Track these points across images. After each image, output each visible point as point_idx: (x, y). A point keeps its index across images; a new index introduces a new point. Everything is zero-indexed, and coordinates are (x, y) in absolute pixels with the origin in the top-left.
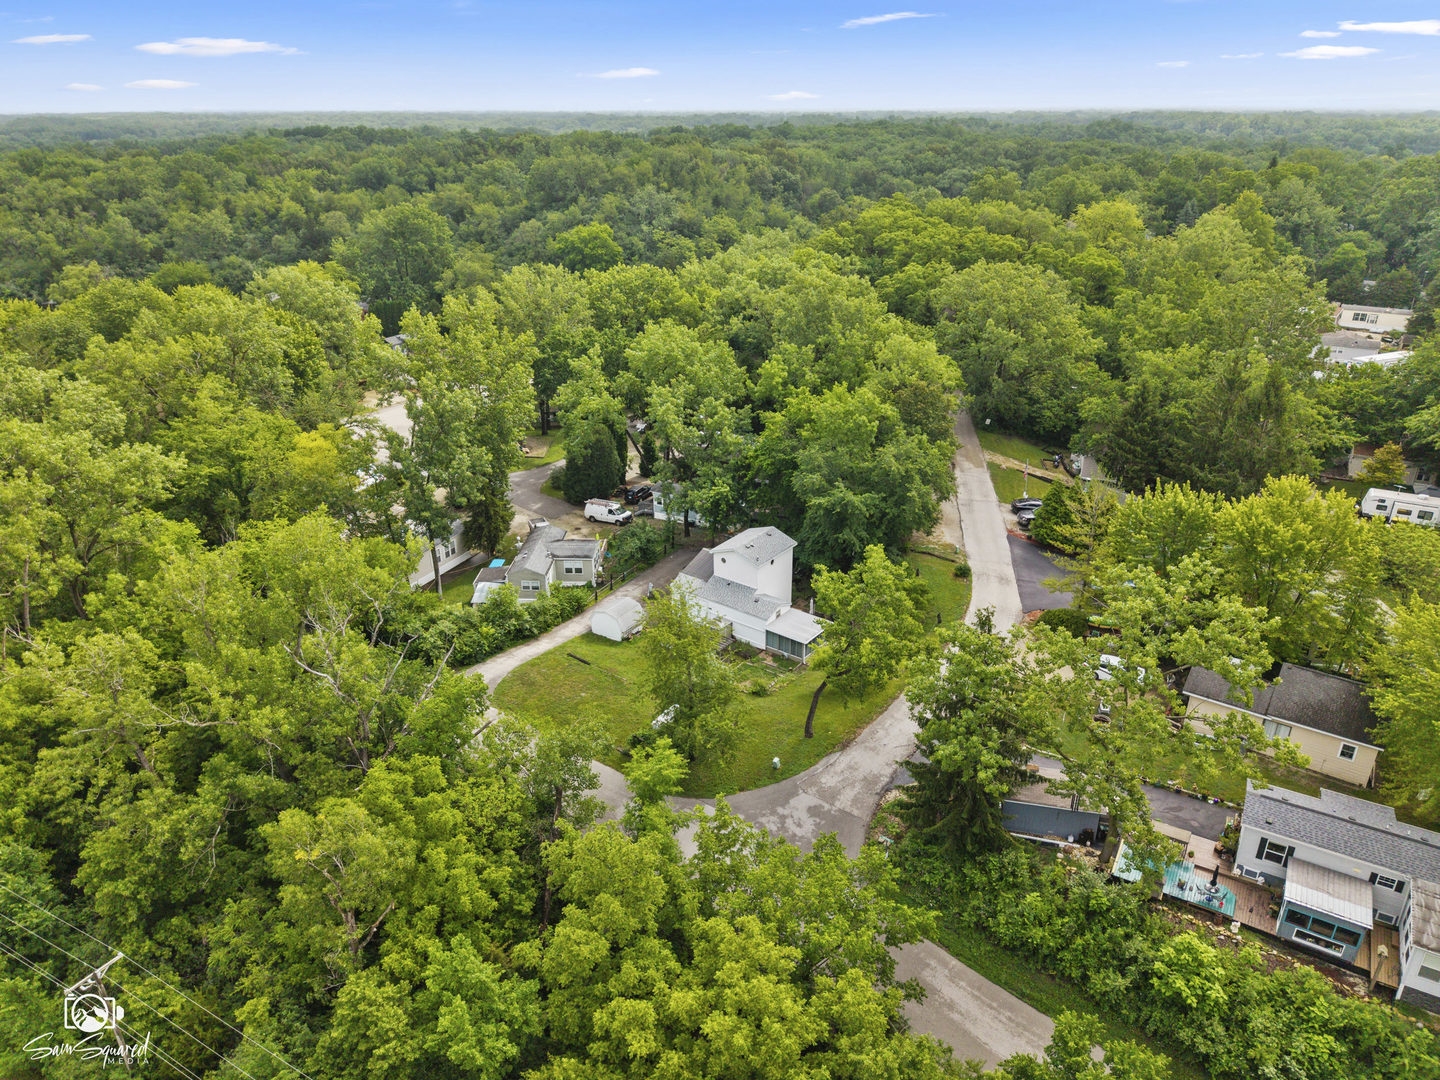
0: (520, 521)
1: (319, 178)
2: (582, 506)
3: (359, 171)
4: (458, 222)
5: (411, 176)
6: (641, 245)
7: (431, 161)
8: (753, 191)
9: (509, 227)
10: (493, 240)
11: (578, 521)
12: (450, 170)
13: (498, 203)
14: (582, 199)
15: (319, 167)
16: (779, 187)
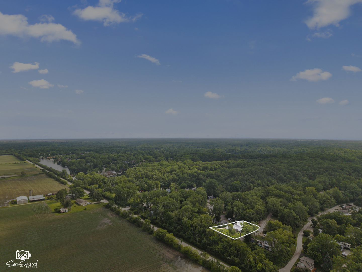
0: (221, 219)
1: (198, 167)
2: (228, 219)
3: (204, 166)
4: (218, 178)
5: (212, 167)
6: (244, 185)
7: (215, 165)
8: (266, 175)
9: (226, 179)
10: (223, 181)
11: (227, 220)
12: (218, 166)
13: (224, 175)
14: (237, 176)
15: (198, 165)
16: (271, 174)
